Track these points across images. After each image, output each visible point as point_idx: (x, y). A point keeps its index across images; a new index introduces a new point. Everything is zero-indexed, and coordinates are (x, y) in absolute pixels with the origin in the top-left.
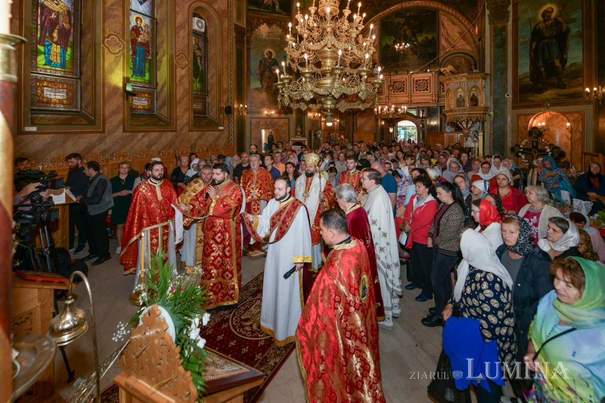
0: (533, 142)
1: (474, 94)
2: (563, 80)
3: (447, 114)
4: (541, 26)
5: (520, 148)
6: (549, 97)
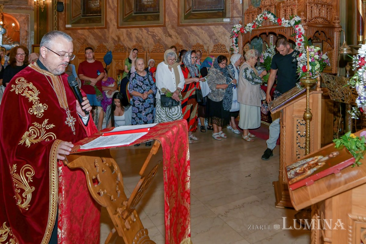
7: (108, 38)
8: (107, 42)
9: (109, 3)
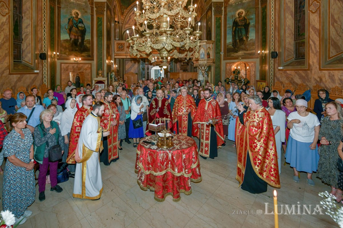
0: (235, 77)
1: (208, 52)
2: (247, 46)
3: (194, 62)
4: (237, 19)
5: (229, 80)
6: (241, 54)
7: (311, 78)
8: (310, 82)
9: (312, 48)
